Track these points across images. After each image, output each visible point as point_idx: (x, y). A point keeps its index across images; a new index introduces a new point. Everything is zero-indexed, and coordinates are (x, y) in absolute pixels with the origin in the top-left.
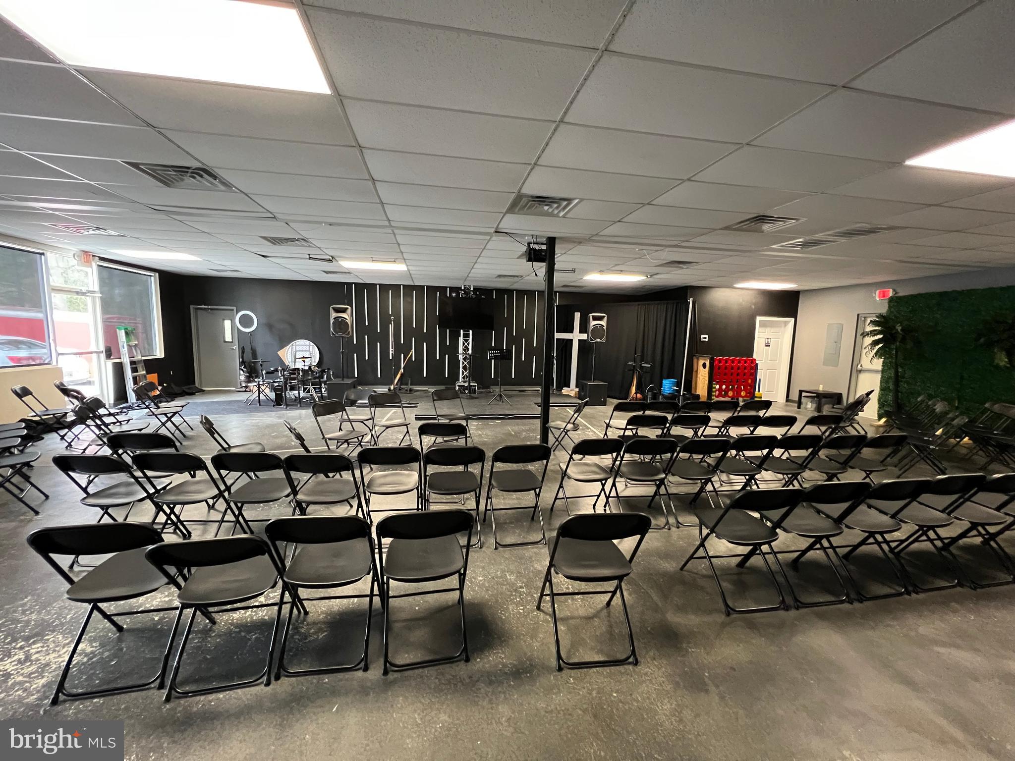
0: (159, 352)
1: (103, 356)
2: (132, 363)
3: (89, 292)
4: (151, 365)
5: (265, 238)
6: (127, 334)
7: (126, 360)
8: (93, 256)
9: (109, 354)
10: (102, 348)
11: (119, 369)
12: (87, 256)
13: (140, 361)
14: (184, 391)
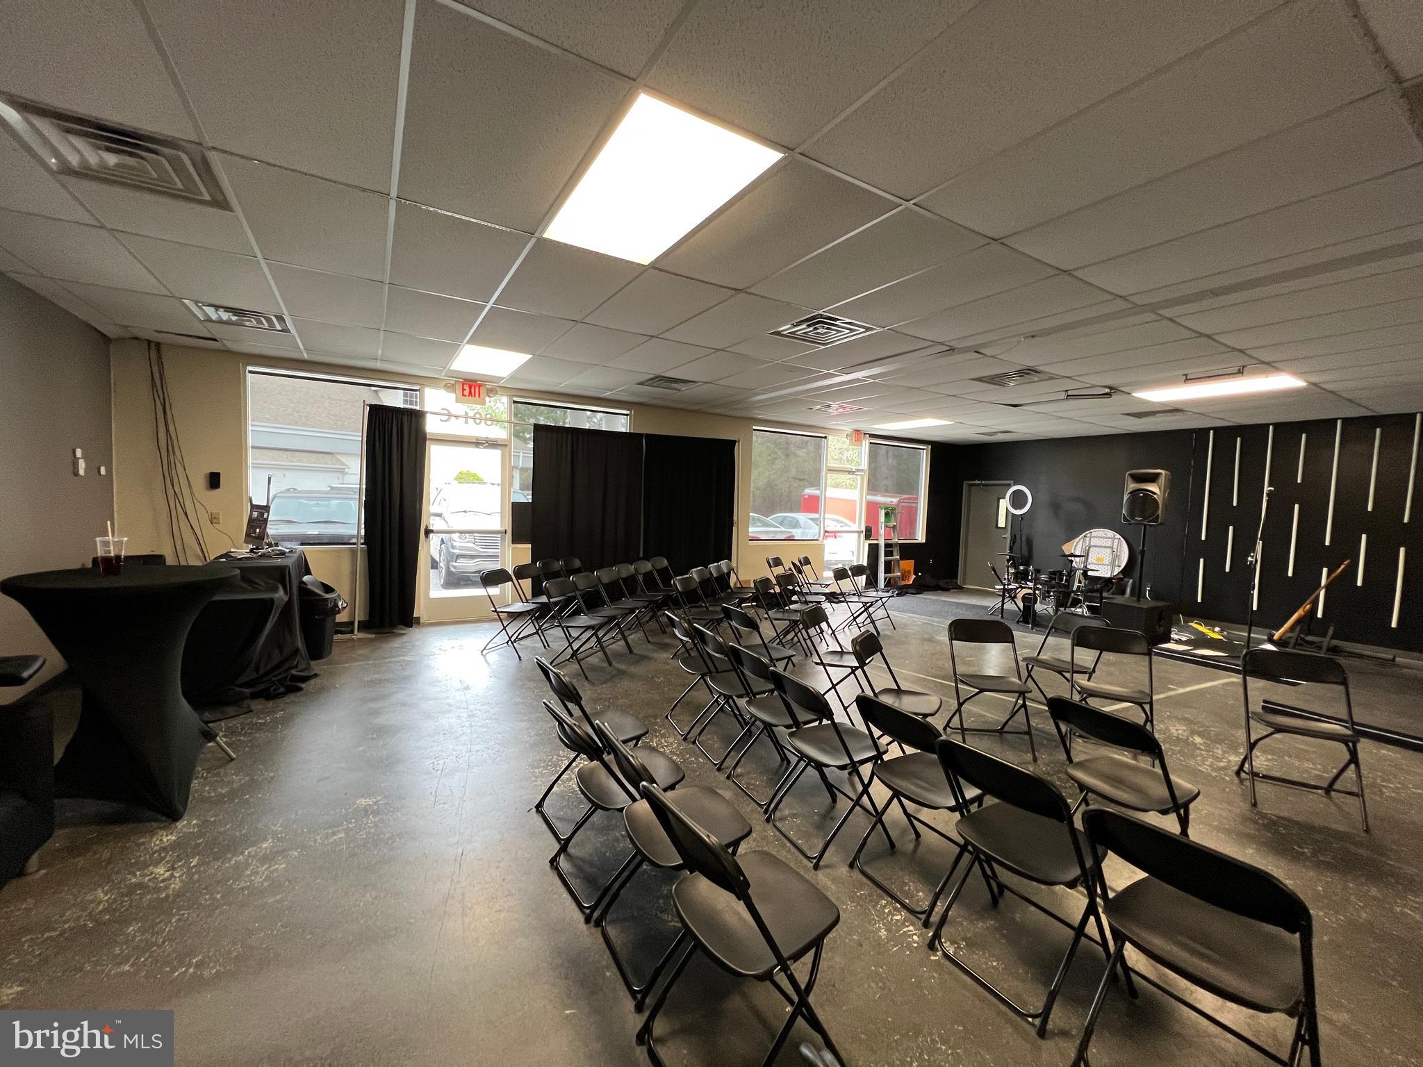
0: (920, 537)
1: (863, 535)
2: (887, 546)
3: (858, 470)
4: (908, 551)
5: (979, 379)
6: (887, 514)
7: (882, 543)
8: (865, 434)
9: (868, 537)
10: (863, 529)
11: (874, 550)
12: (858, 434)
13: (896, 544)
14: (938, 585)
